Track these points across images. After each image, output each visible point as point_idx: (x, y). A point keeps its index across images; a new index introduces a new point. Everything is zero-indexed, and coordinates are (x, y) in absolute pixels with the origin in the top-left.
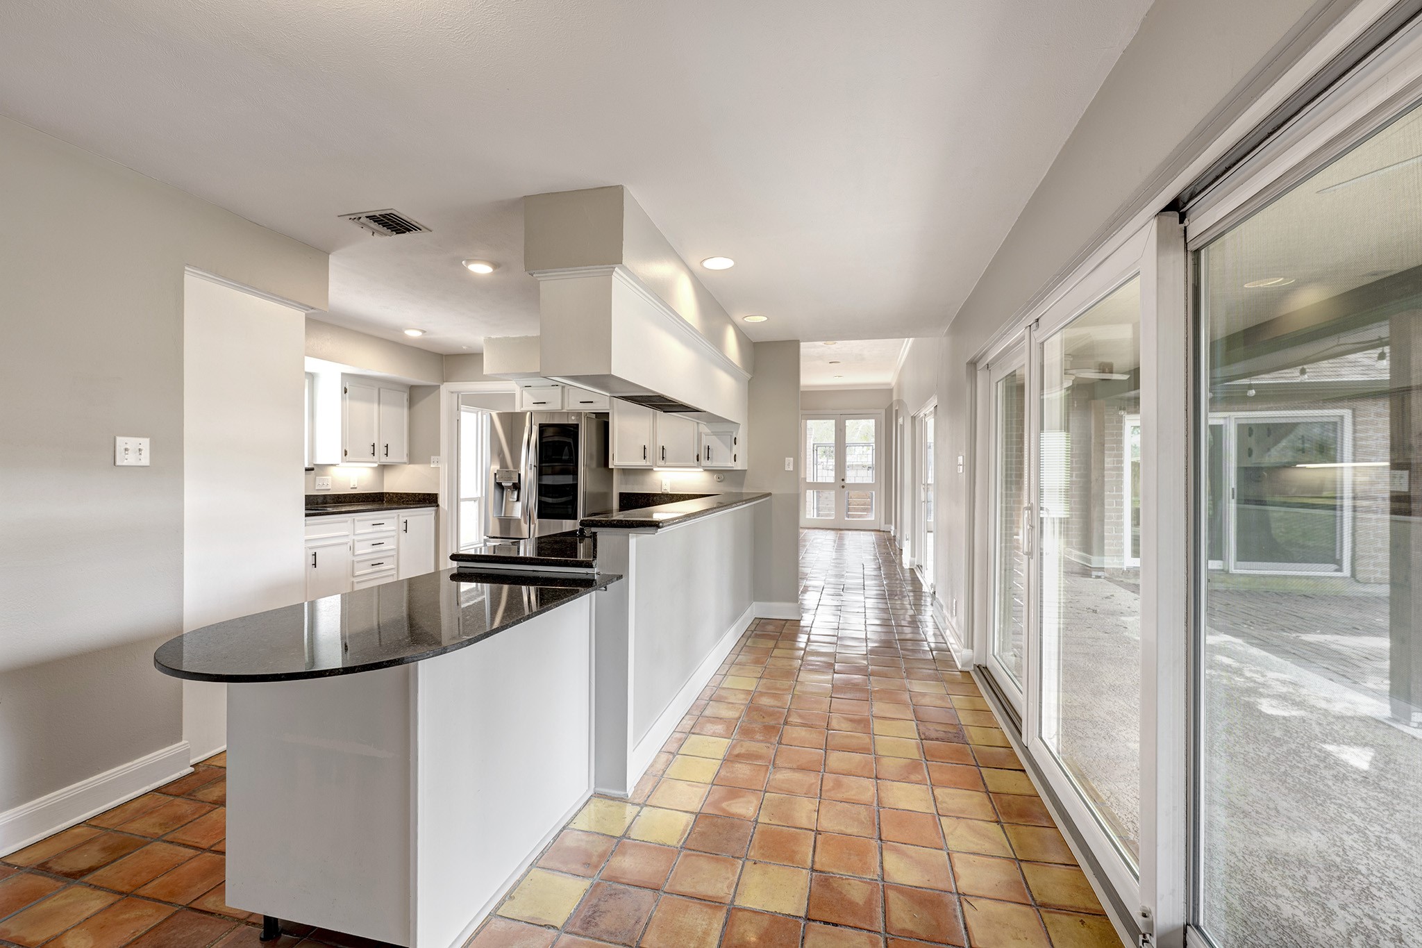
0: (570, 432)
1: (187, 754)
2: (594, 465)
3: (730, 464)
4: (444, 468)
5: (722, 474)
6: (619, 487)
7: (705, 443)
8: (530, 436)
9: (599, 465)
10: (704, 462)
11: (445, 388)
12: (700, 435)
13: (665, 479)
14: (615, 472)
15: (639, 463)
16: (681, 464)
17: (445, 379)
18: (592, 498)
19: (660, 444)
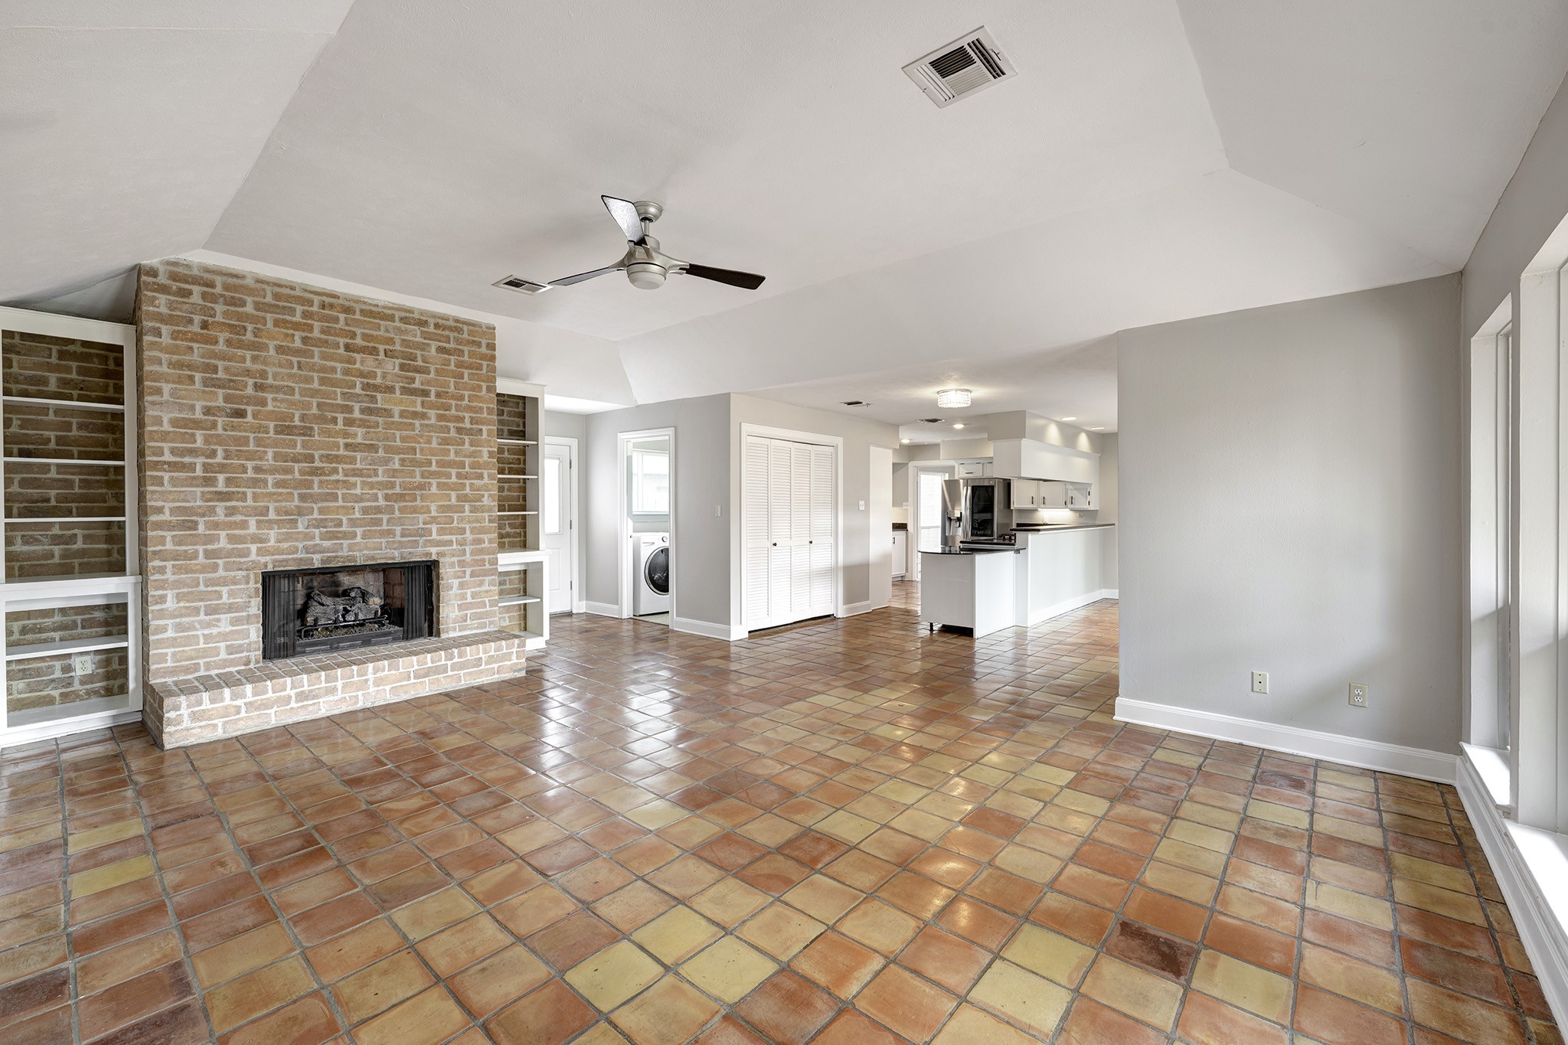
0: (989, 490)
1: (869, 606)
2: (1002, 508)
3: (1086, 507)
4: (911, 510)
5: (1082, 513)
6: (1016, 520)
7: (1070, 495)
8: (965, 493)
9: (1004, 508)
10: (1069, 505)
11: (911, 464)
12: (1067, 490)
13: (1045, 515)
14: (1014, 512)
15: (1030, 506)
16: (1055, 506)
17: (911, 460)
18: (1001, 526)
19: (1042, 495)
